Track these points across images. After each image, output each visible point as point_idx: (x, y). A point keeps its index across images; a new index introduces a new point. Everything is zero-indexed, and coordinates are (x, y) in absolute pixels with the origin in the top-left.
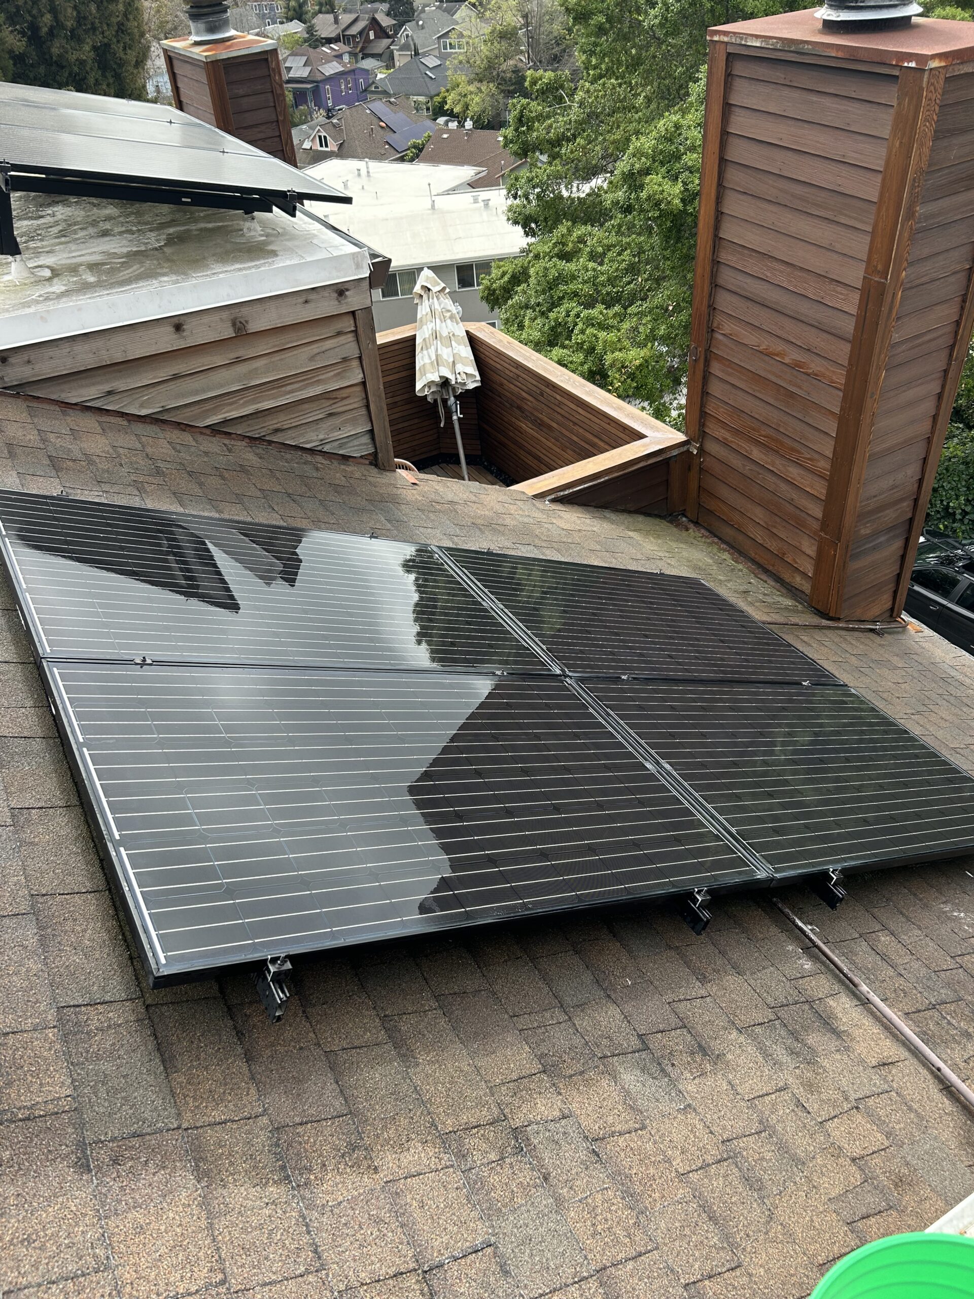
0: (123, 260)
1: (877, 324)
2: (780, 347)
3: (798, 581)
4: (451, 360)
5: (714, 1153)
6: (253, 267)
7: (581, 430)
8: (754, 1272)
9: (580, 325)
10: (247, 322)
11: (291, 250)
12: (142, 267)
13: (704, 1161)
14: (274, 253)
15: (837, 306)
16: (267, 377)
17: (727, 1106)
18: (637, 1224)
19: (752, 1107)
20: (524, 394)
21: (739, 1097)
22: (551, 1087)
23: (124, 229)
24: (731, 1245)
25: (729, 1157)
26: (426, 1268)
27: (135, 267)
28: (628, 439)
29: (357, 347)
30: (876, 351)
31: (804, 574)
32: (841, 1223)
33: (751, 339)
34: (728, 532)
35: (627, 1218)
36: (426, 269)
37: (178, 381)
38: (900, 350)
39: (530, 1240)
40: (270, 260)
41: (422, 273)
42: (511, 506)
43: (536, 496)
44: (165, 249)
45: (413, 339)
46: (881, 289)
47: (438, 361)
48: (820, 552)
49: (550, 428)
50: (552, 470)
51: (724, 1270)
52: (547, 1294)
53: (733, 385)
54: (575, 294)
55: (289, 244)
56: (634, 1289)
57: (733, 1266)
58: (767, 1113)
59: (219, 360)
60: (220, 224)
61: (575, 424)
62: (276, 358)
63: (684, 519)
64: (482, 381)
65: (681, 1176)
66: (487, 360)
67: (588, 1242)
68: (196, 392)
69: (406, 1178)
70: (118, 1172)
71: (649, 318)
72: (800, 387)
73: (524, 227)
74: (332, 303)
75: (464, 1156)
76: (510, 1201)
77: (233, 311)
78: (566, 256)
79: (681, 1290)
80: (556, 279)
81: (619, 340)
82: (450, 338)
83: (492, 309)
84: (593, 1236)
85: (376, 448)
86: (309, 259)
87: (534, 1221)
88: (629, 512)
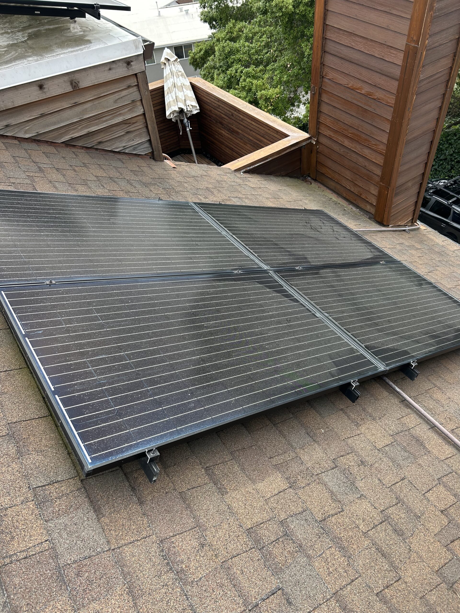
0: (6, 49)
1: (413, 70)
2: (359, 84)
3: (368, 208)
4: (184, 98)
5: (379, 518)
6: (79, 50)
7: (254, 134)
8: (407, 581)
9: (243, 77)
10: (79, 82)
11: (98, 40)
12: (16, 52)
13: (374, 524)
14: (89, 42)
15: (391, 60)
16: (92, 113)
17: (380, 492)
18: (348, 565)
19: (391, 491)
20: (223, 115)
21: (384, 486)
22: (295, 495)
23: (3, 31)
24: (394, 567)
25: (386, 519)
26: (250, 608)
27: (13, 53)
28: (279, 137)
29: (139, 94)
30: (412, 85)
31: (371, 204)
32: (442, 547)
33: (343, 81)
34: (332, 184)
35: (343, 562)
36: (166, 48)
37: (44, 118)
38: (423, 84)
39: (299, 582)
40: (88, 46)
41: (165, 51)
42: (225, 177)
43: (236, 171)
44: (28, 42)
45: (163, 87)
46: (415, 51)
47: (177, 100)
48: (380, 193)
49: (237, 133)
50: (242, 157)
51: (393, 582)
52: (311, 611)
53: (334, 107)
54: (240, 60)
55: (97, 36)
56: (353, 600)
57: (397, 579)
58: (398, 492)
59: (65, 104)
60: (57, 26)
61: (251, 130)
62: (96, 102)
63: (309, 178)
64: (200, 109)
65: (365, 534)
66: (202, 97)
67: (327, 578)
68: (55, 123)
69: (232, 558)
70: (80, 580)
71: (278, 72)
72: (370, 106)
73: (210, 24)
74: (124, 69)
75: (258, 540)
76: (285, 562)
77: (70, 76)
78: (233, 40)
79: (375, 597)
80: (229, 52)
81: (263, 84)
82: (182, 86)
83: (196, 70)
84: (329, 575)
85: (153, 149)
86: (109, 44)
87: (299, 572)
88: (283, 176)
